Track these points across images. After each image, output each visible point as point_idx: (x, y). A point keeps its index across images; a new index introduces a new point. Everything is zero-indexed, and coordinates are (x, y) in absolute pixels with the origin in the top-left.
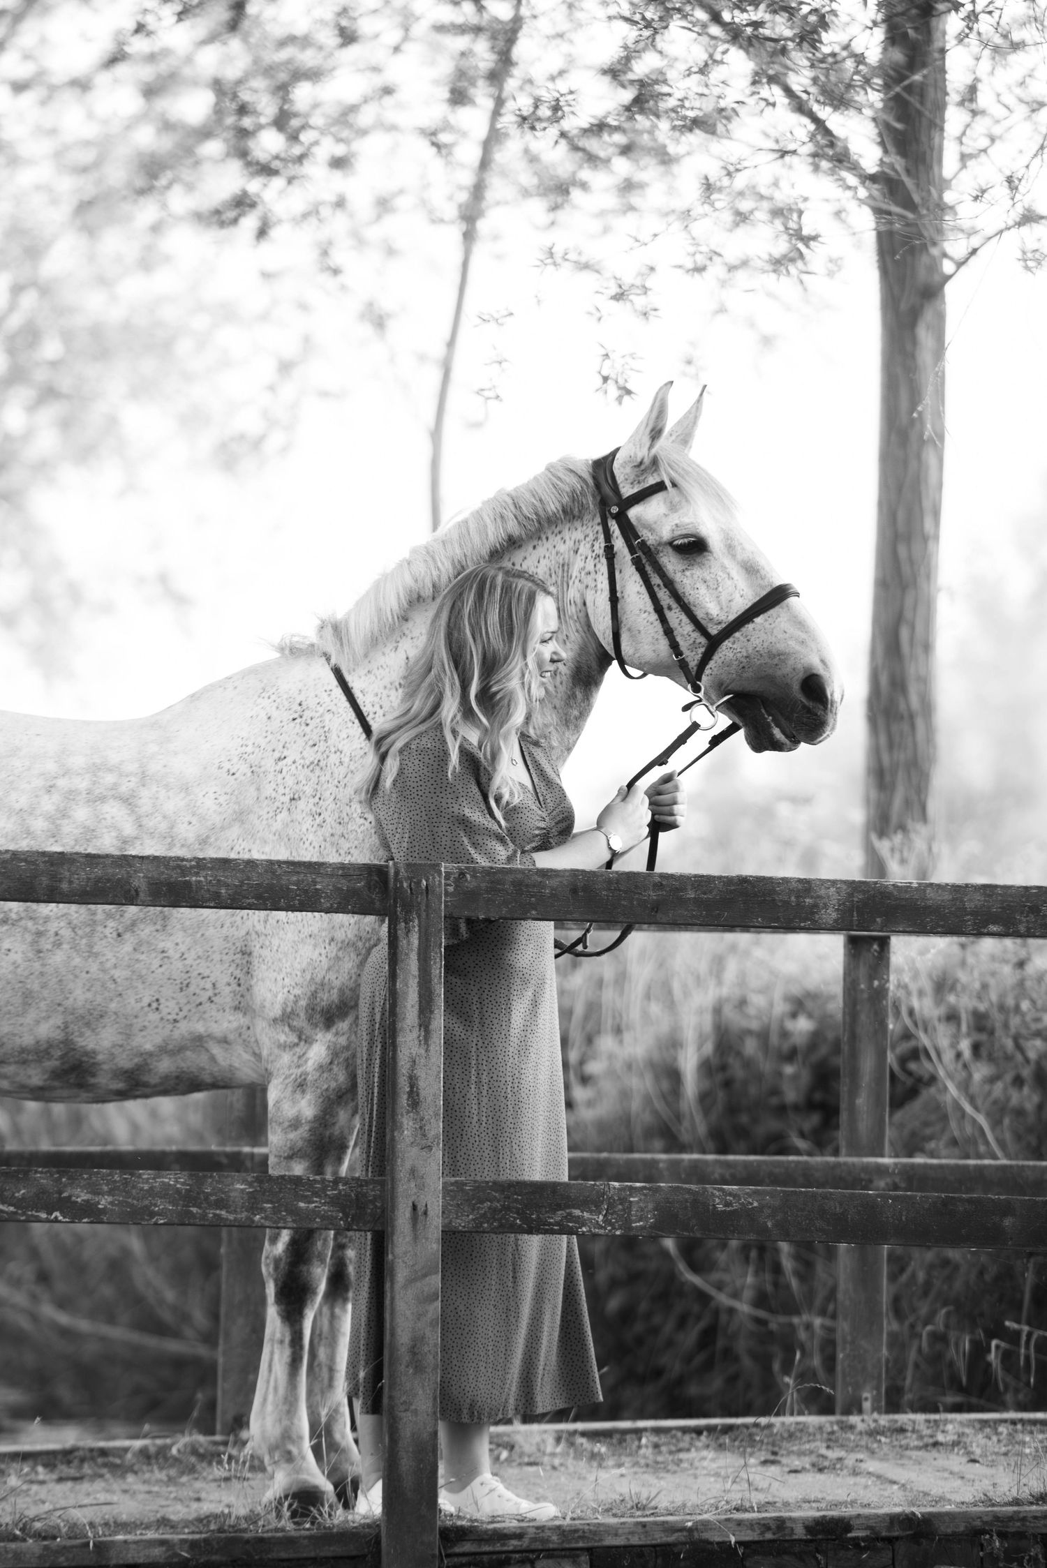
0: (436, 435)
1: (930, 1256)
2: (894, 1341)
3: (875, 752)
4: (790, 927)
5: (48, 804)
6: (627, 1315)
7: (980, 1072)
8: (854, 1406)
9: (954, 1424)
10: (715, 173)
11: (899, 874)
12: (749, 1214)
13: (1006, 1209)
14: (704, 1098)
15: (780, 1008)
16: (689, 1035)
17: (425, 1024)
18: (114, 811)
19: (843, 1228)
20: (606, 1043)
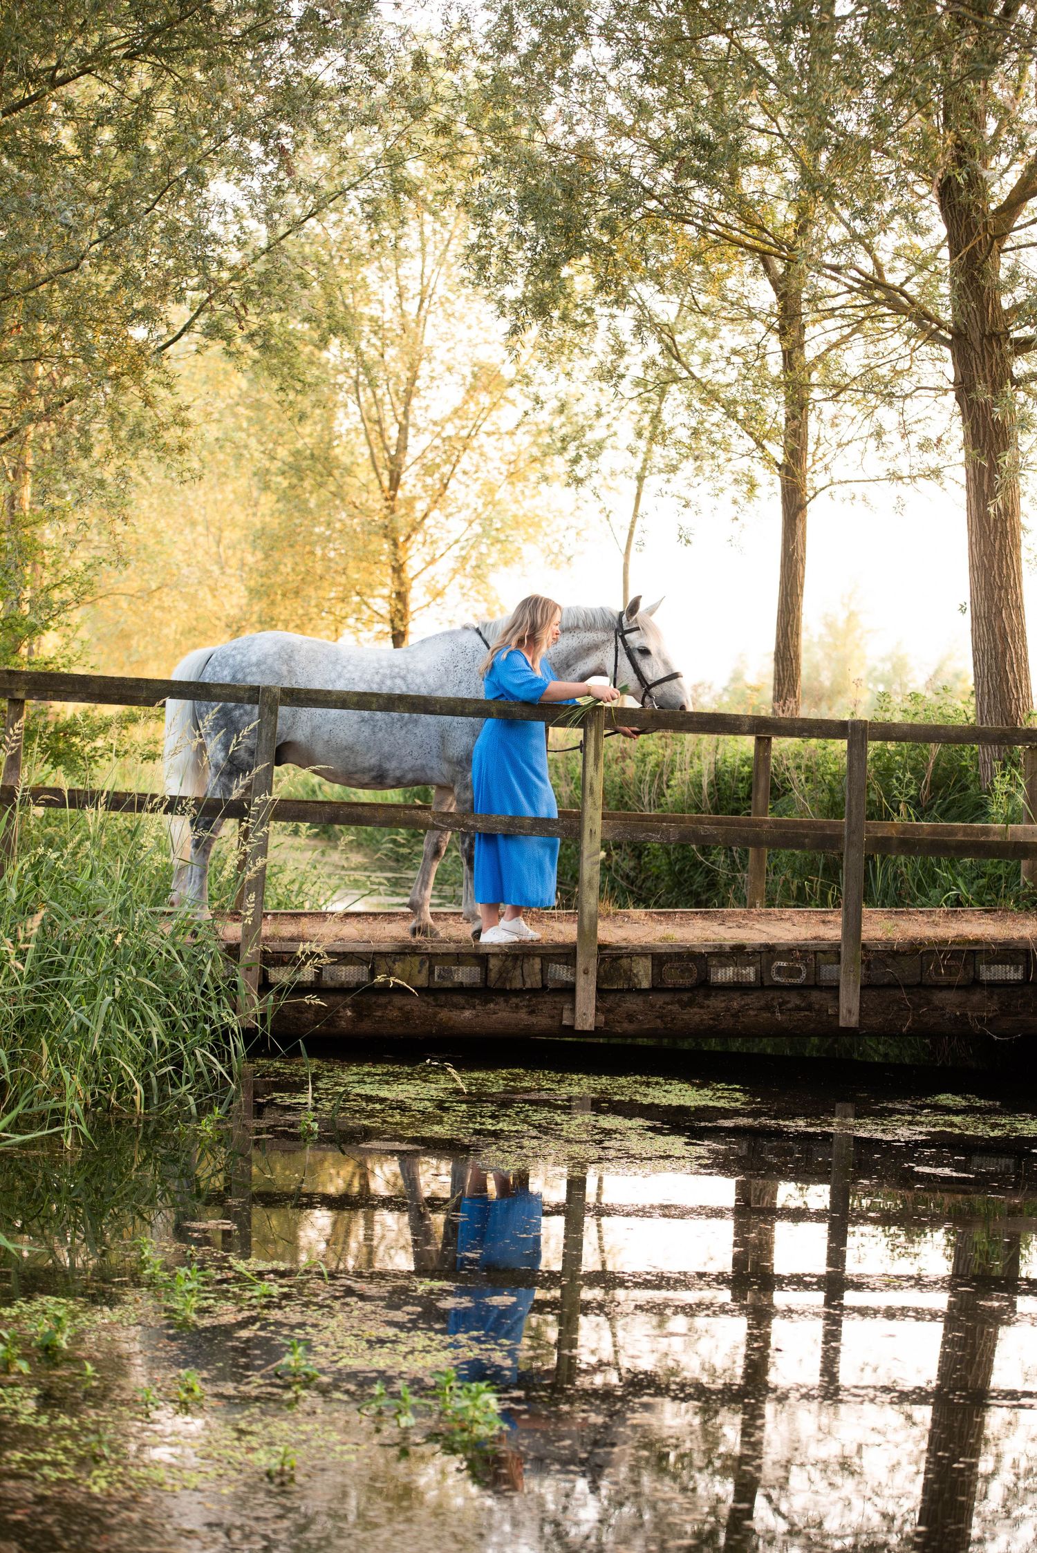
0: (627, 554)
1: (788, 852)
3: (778, 672)
5: (377, 679)
6: (681, 871)
7: (808, 787)
8: (753, 905)
9: (789, 912)
13: (806, 836)
14: (710, 794)
15: (738, 763)
16: (705, 772)
18: (399, 681)
20: (677, 774)
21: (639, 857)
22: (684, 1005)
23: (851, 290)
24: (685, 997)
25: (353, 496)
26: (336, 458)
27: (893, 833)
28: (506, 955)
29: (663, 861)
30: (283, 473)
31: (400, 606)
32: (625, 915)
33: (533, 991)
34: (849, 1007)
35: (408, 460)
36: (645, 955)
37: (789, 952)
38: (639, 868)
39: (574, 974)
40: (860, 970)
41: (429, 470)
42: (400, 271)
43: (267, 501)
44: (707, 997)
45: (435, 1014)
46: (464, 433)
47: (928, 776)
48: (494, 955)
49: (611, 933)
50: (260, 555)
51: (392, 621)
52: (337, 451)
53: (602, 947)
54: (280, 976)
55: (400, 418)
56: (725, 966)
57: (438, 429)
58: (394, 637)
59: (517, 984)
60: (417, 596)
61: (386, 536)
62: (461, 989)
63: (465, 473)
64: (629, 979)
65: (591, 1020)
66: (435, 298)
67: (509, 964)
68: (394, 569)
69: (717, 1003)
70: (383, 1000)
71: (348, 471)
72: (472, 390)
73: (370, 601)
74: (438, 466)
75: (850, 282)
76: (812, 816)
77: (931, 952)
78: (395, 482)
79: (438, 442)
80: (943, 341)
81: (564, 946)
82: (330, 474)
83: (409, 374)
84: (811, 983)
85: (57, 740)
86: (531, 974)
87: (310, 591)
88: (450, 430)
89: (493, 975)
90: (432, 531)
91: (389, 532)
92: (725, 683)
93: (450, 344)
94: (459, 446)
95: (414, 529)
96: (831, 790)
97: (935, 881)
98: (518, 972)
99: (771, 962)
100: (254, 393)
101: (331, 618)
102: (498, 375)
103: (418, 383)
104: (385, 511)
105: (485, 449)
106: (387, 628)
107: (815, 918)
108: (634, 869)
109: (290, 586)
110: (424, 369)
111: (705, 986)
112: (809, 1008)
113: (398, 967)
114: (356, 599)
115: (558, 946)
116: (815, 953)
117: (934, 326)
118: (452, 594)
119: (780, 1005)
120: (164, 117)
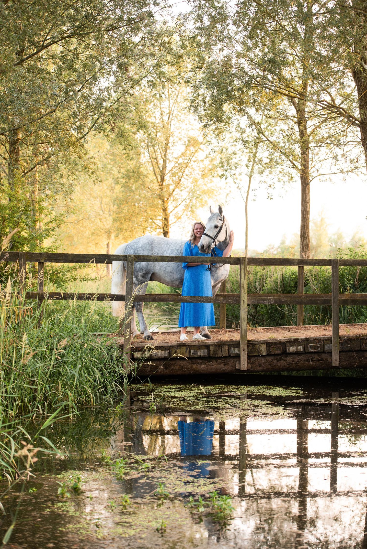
1: (309, 306)
2: (305, 316)
3: (302, 242)
4: (291, 265)
6: (271, 313)
7: (316, 282)
8: (299, 325)
9: (312, 326)
10: (281, 170)
11: (305, 258)
12: (286, 301)
13: (318, 300)
14: (281, 286)
16: (279, 278)
17: (245, 278)
19: (298, 303)
20: (269, 279)
21: (256, 308)
22: (278, 360)
23: (324, 108)
24: (279, 357)
25: (147, 184)
26: (142, 172)
27: (347, 298)
28: (216, 345)
29: (264, 309)
30: (123, 178)
31: (166, 223)
32: (255, 330)
33: (225, 357)
34: (336, 359)
35: (167, 172)
36: (264, 343)
37: (314, 340)
38: (256, 312)
39: (240, 351)
40: (339, 346)
41: (174, 175)
42: (161, 106)
43: (118, 188)
44: (286, 357)
45: (192, 367)
46: (186, 161)
47: (357, 277)
48: (212, 345)
49: (251, 336)
50: (116, 207)
51: (163, 228)
52: (142, 169)
53: (249, 341)
54: (137, 355)
55: (163, 157)
56: (292, 346)
57: (177, 160)
58: (164, 234)
59: (220, 355)
60: (171, 219)
61: (160, 199)
62: (200, 358)
63: (187, 175)
64: (259, 352)
65: (246, 366)
66: (174, 115)
67: (217, 348)
68: (163, 210)
69: (290, 359)
70: (173, 362)
71: (146, 176)
72: (188, 146)
73: (155, 221)
74: (177, 173)
75: (324, 106)
76: (318, 293)
77: (364, 339)
78: (163, 179)
79: (177, 165)
80: (357, 125)
81: (236, 341)
82: (140, 178)
83: (166, 142)
84: (322, 351)
85: (53, 275)
86: (225, 352)
87: (134, 219)
88: (181, 161)
89: (211, 352)
90: (176, 196)
91: (161, 197)
92: (279, 245)
93: (180, 131)
94: (184, 166)
95: (170, 196)
96: (323, 283)
97: (362, 314)
98: (220, 351)
99: (308, 344)
100: (112, 150)
101: (142, 228)
102: (197, 141)
103: (169, 144)
104: (159, 190)
105: (193, 167)
106: (162, 230)
107: (322, 328)
108: (254, 312)
109: (127, 217)
110: (171, 140)
111: (285, 353)
112: (322, 360)
113: (178, 351)
114: (151, 220)
115: (234, 341)
116: (323, 340)
117: (354, 120)
118: (184, 218)
119: (312, 359)
120: (82, 57)
